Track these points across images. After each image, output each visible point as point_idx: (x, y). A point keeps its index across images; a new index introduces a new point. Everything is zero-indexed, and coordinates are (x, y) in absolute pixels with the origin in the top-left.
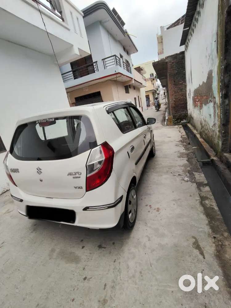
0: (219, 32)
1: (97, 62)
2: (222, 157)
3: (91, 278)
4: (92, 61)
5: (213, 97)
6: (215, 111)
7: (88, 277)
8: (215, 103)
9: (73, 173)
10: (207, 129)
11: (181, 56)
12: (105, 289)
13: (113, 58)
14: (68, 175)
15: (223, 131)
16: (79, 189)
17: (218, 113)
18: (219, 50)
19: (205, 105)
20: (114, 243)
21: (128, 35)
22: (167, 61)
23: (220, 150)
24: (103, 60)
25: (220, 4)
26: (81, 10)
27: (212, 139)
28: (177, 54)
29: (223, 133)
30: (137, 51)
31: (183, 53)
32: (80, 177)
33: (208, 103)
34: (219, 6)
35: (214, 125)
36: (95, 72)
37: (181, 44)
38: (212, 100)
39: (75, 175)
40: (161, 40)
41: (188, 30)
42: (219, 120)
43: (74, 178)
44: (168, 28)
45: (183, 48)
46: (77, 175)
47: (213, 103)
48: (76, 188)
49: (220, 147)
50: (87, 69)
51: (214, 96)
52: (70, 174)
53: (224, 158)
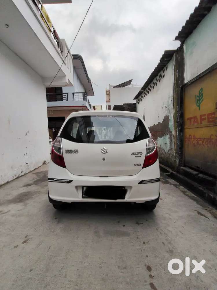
0: (175, 96)
1: (68, 93)
2: (180, 170)
3: (149, 241)
4: (62, 92)
5: (169, 131)
6: (171, 141)
7: (146, 241)
8: (171, 135)
9: (136, 153)
10: (163, 154)
11: (134, 105)
12: (164, 245)
13: (82, 94)
14: (132, 154)
15: (180, 152)
16: (138, 166)
17: (174, 141)
18: (175, 105)
19: (161, 137)
20: (146, 220)
21: (91, 82)
22: (124, 106)
23: (177, 166)
24: (73, 93)
25: (175, 83)
26: (72, 54)
27: (168, 160)
28: (131, 104)
29: (180, 154)
30: (94, 95)
31: (135, 104)
32: (141, 156)
33: (163, 136)
34: (174, 83)
35: (171, 149)
36: (62, 100)
37: (135, 99)
38: (168, 133)
39: (138, 155)
40: (108, 93)
41: (143, 91)
42: (176, 146)
43: (136, 157)
44: (114, 87)
45: (135, 101)
46: (139, 155)
47: (169, 135)
48: (135, 165)
49: (177, 163)
50: (56, 97)
51: (171, 131)
52: (133, 154)
53: (182, 170)
